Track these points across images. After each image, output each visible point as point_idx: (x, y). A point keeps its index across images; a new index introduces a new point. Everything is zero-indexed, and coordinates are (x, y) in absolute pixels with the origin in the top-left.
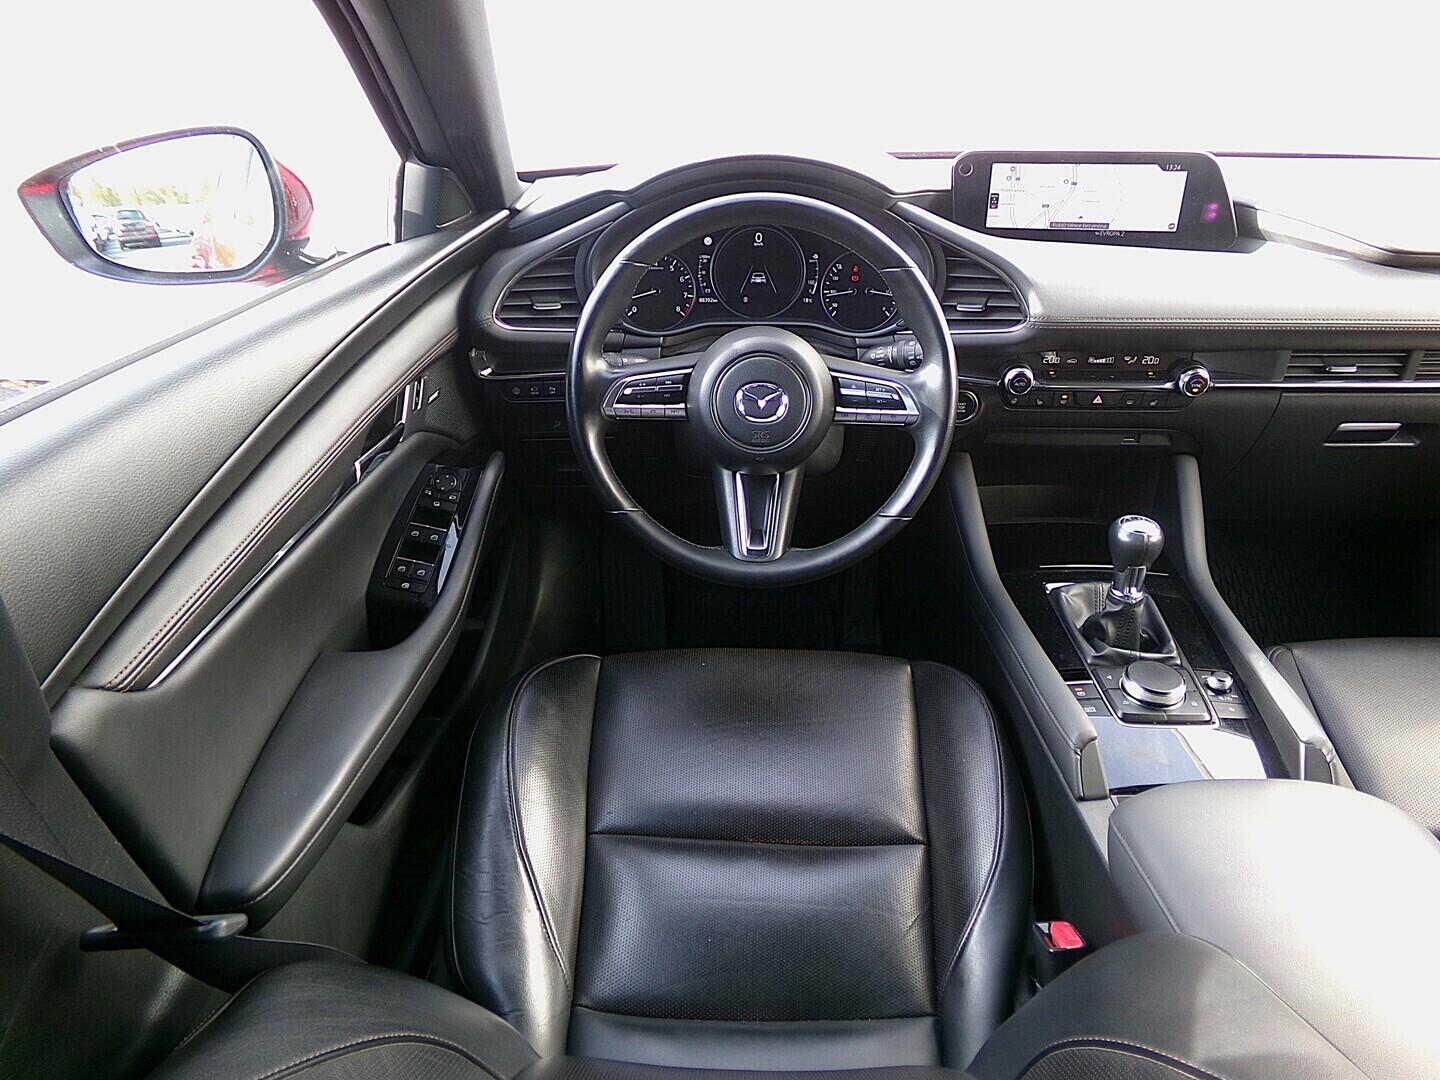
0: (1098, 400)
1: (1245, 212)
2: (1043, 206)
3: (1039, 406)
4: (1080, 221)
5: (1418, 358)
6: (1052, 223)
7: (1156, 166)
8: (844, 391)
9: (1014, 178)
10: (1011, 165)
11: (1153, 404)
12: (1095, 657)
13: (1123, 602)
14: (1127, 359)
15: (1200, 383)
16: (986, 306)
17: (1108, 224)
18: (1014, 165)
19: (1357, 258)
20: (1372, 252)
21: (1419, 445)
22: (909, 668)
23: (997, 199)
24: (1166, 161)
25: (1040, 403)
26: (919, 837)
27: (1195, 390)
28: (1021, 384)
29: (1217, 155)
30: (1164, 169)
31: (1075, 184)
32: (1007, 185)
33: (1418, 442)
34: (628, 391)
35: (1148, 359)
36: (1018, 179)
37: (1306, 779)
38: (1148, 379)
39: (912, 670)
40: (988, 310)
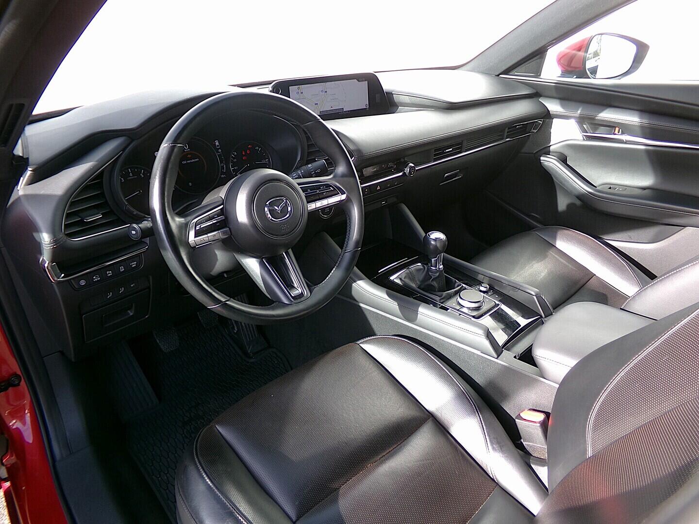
0: (378, 188)
2: (315, 104)
5: (465, 143)
6: (320, 111)
7: (356, 80)
11: (396, 184)
13: (438, 271)
14: (383, 166)
15: (413, 169)
17: (343, 108)
18: (299, 86)
24: (358, 77)
27: (412, 173)
29: (375, 72)
30: (359, 81)
31: (326, 92)
32: (297, 96)
33: (462, 175)
35: (390, 164)
36: (302, 92)
38: (394, 173)
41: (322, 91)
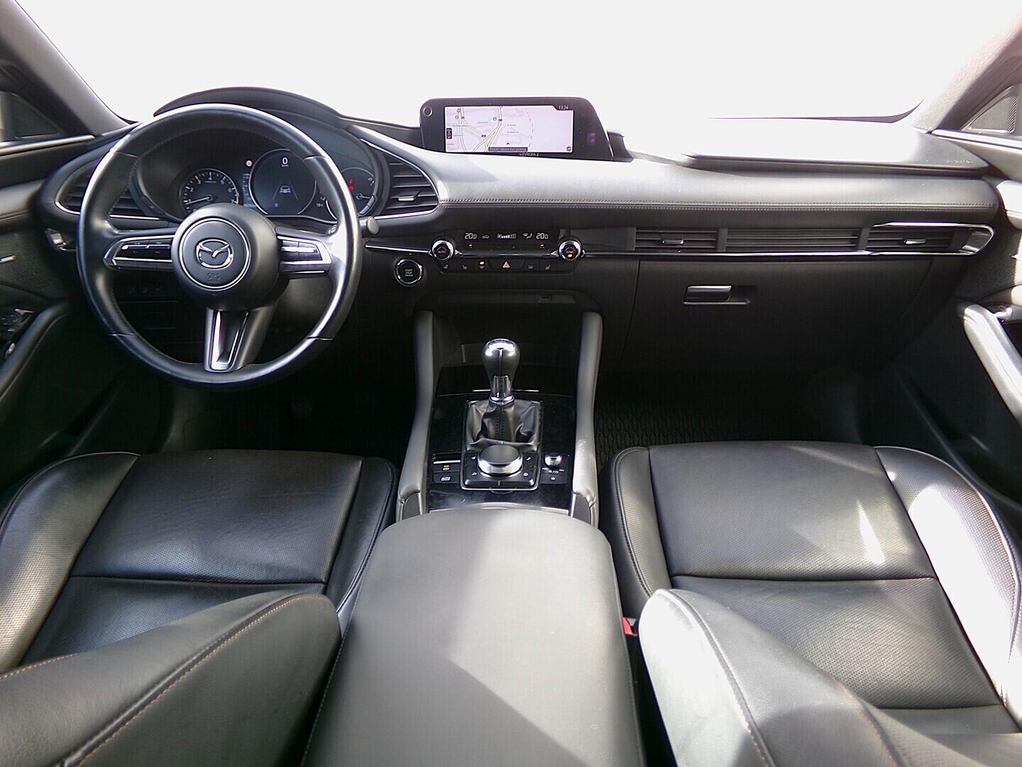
0: (506, 265)
1: (616, 139)
2: (482, 136)
3: (465, 270)
4: (508, 146)
5: (724, 234)
6: (489, 148)
7: (552, 106)
8: (287, 249)
9: (460, 118)
10: (457, 108)
11: (547, 268)
12: (472, 445)
13: (497, 405)
14: (525, 235)
15: (572, 250)
16: (416, 196)
17: (527, 148)
18: (459, 108)
19: (678, 164)
20: (684, 159)
21: (750, 304)
22: (361, 463)
23: (451, 132)
24: (559, 103)
25: (465, 268)
26: (324, 580)
27: (570, 256)
28: (443, 252)
30: (558, 109)
31: (501, 120)
32: (456, 122)
33: (749, 302)
34: (125, 247)
35: (540, 236)
36: (463, 118)
37: (574, 516)
38: (539, 249)
39: (362, 465)
40: (418, 200)
41: (495, 119)
